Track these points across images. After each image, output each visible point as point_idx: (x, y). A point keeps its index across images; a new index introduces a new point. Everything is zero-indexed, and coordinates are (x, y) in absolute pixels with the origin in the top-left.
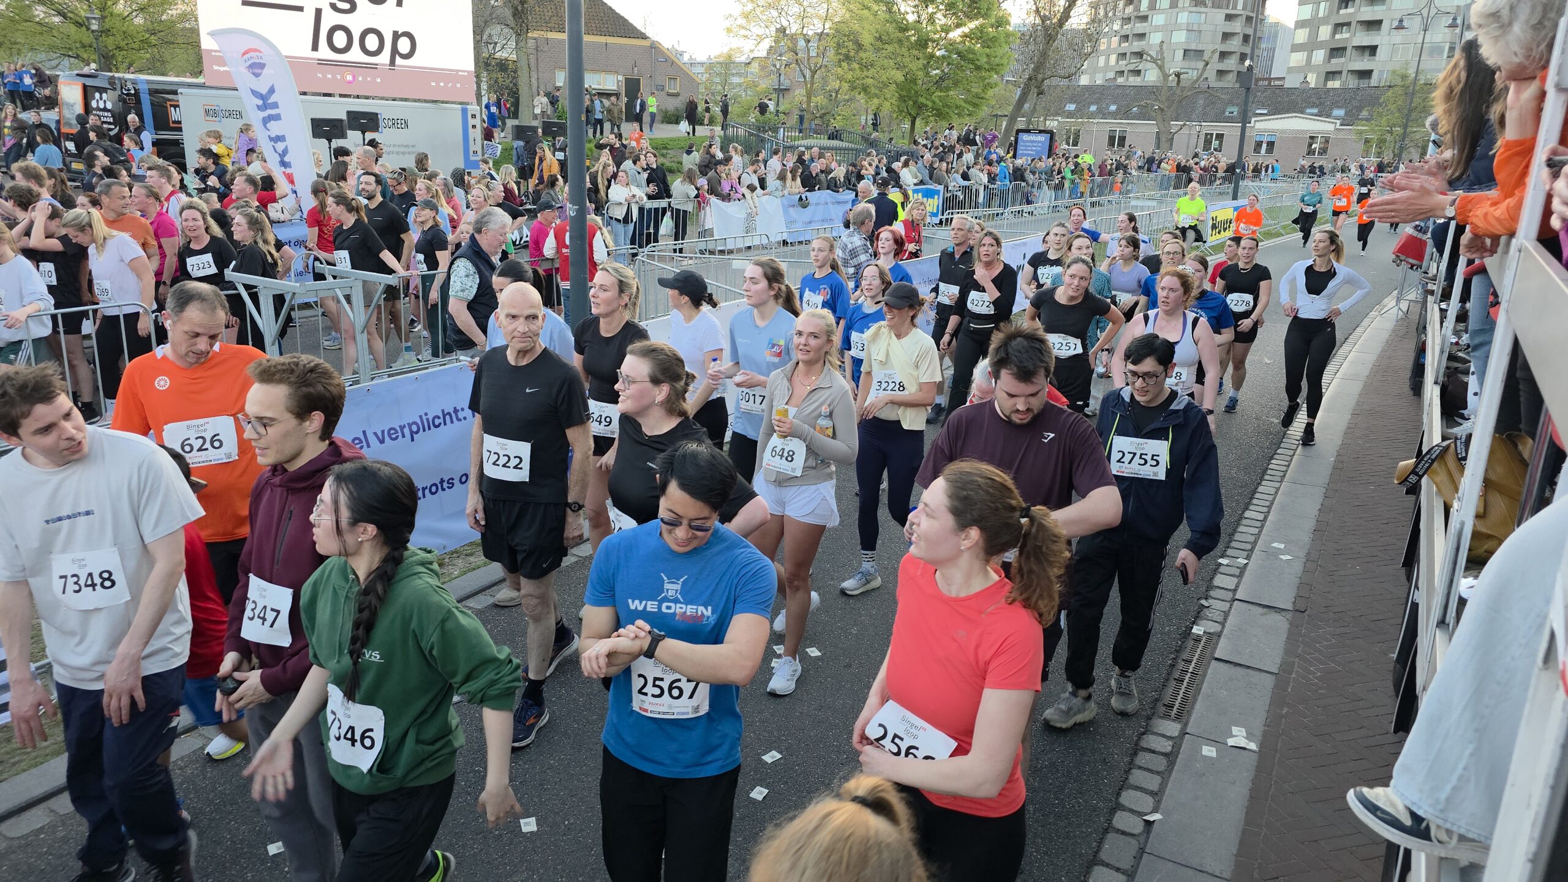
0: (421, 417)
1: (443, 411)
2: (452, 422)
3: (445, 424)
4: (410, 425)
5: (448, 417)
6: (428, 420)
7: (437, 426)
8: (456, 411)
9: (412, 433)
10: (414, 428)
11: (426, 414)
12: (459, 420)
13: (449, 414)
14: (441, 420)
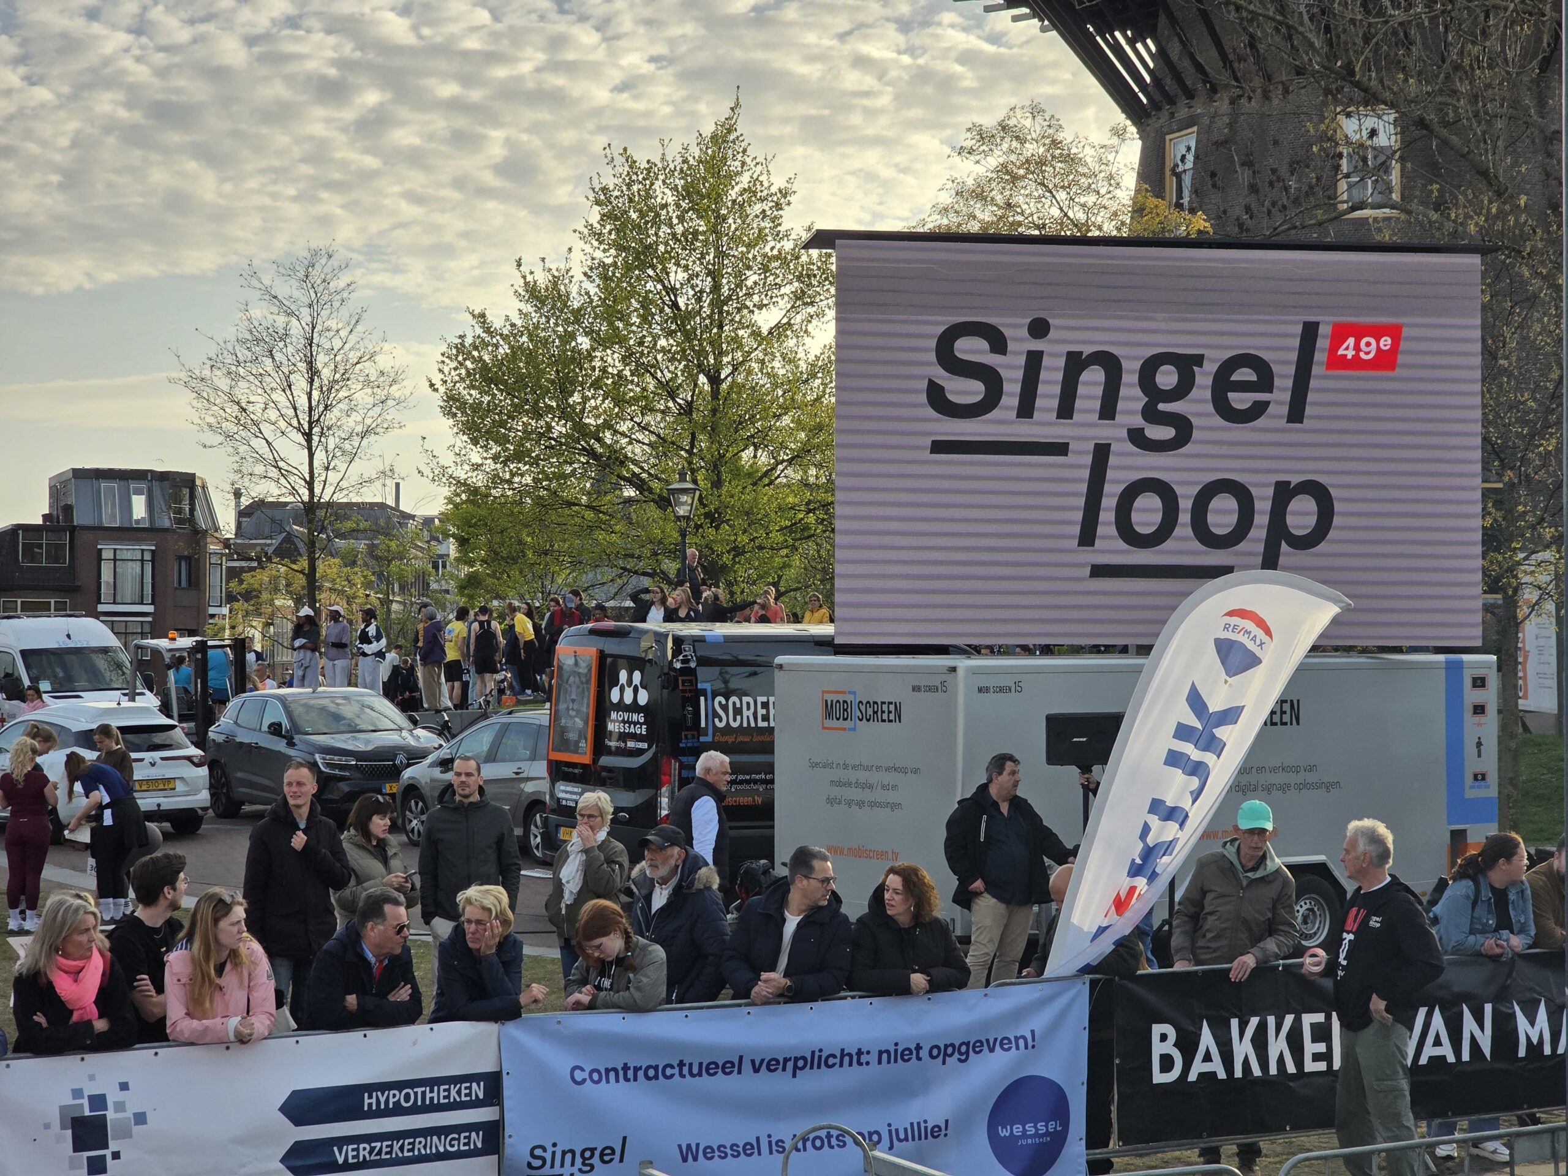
0: (813, 1053)
1: (843, 1050)
2: (851, 1065)
3: (841, 1065)
4: (796, 1059)
5: (846, 1059)
6: (820, 1057)
7: (828, 1066)
8: (860, 1053)
9: (795, 1067)
10: (800, 1063)
11: (821, 1050)
12: (860, 1063)
13: (850, 1055)
14: (837, 1061)
